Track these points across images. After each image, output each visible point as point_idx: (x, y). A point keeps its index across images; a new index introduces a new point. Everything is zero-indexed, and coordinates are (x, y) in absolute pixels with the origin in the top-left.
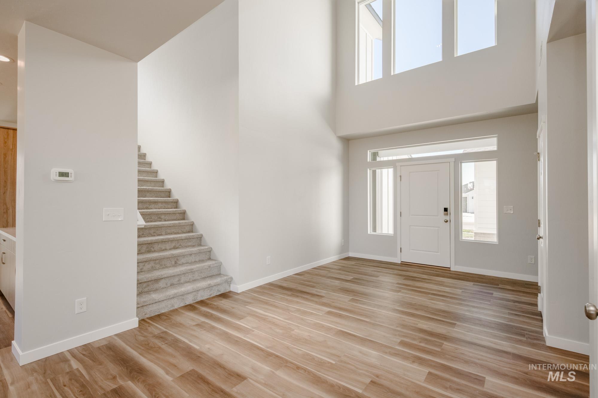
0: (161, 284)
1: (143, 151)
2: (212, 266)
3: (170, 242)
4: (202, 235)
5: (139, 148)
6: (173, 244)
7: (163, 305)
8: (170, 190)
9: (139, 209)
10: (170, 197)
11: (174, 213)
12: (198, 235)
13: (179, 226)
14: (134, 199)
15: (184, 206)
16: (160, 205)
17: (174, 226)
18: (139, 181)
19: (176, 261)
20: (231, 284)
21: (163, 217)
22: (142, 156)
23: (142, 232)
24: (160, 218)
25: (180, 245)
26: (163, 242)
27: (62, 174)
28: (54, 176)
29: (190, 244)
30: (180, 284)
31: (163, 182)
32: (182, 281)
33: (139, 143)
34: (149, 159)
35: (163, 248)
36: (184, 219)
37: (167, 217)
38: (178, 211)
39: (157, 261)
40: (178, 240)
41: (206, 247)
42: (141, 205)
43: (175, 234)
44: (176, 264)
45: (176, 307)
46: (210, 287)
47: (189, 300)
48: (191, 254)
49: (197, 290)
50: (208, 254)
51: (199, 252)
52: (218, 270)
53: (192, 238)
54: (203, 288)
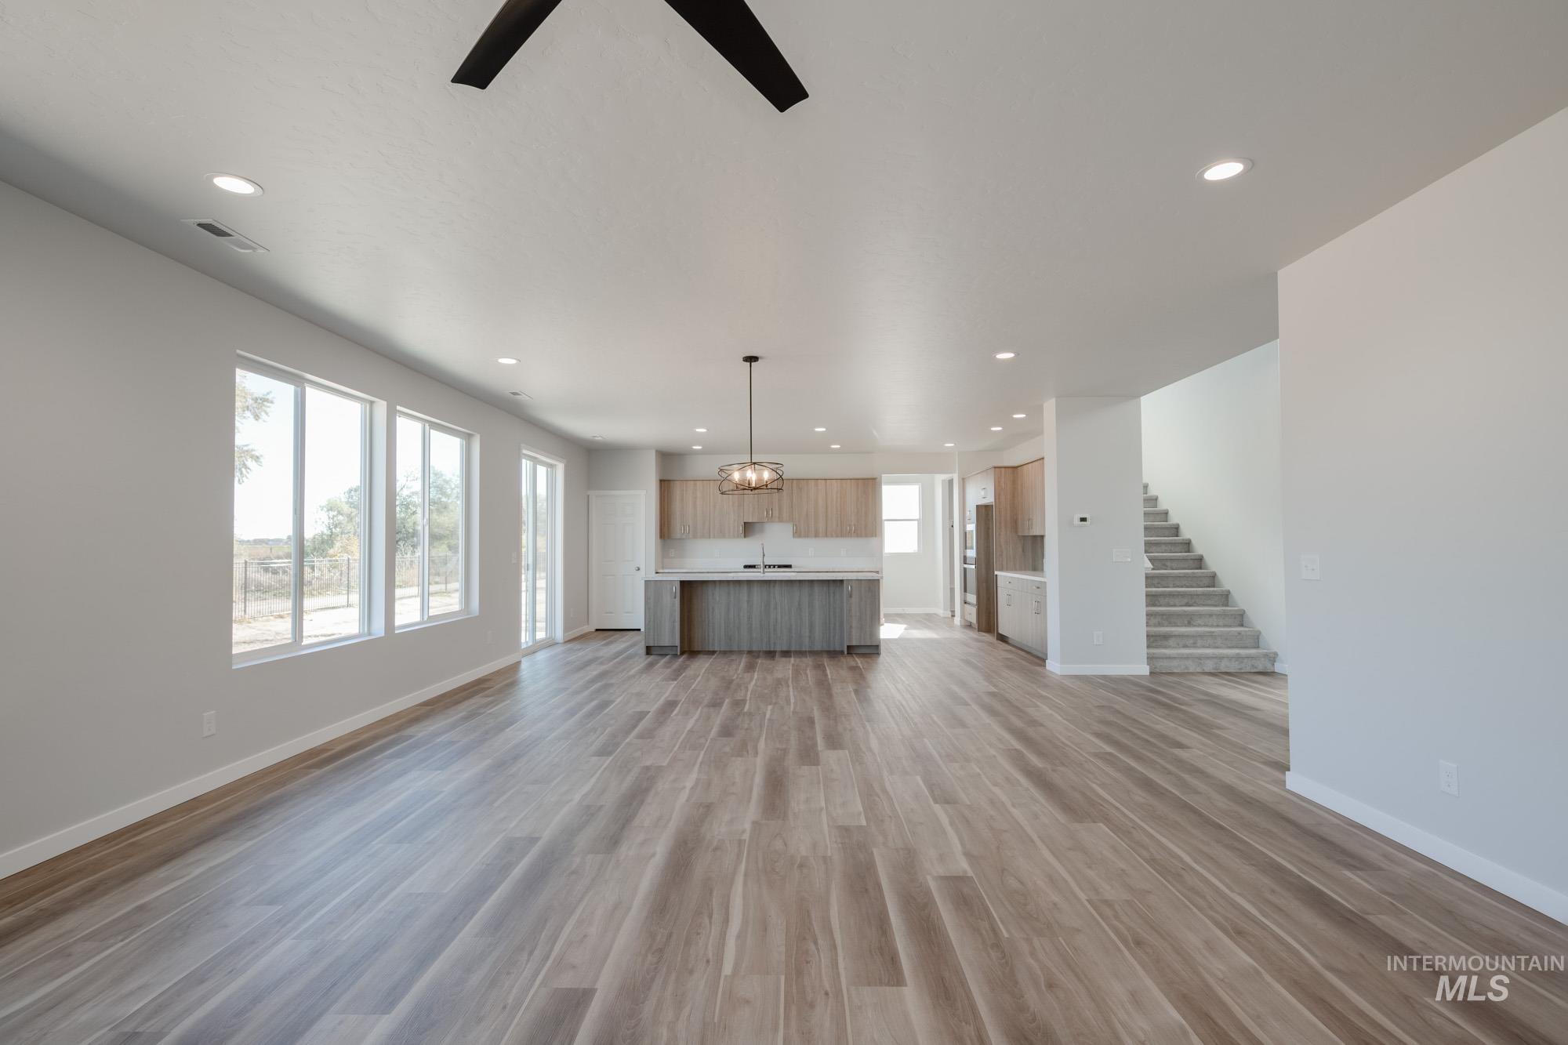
0: (1171, 642)
1: (1153, 491)
2: (1243, 633)
3: (1180, 597)
4: (1229, 591)
5: (1146, 487)
6: (1186, 601)
7: (1175, 663)
8: (1178, 525)
9: (1146, 552)
10: (1177, 536)
11: (1185, 559)
12: (1223, 591)
13: (1194, 577)
14: (1141, 538)
15: (1199, 549)
16: (1164, 547)
17: (1186, 576)
18: (1146, 528)
19: (1190, 620)
20: (1275, 661)
21: (1169, 564)
22: (1153, 501)
23: (1150, 580)
24: (1164, 565)
25: (1195, 602)
26: (1171, 595)
27: (1083, 520)
28: (1077, 521)
29: (1209, 602)
30: (1194, 646)
31: (1166, 513)
32: (1198, 645)
33: (1145, 480)
34: (1163, 505)
35: (1172, 603)
36: (1200, 568)
37: (1174, 565)
38: (1191, 556)
39: (1165, 617)
40: (1191, 595)
41: (1236, 608)
42: (1149, 546)
43: (1187, 587)
44: (1189, 624)
45: (1191, 670)
46: (1238, 658)
47: (1209, 666)
48: (1211, 615)
49: (1221, 658)
50: (1240, 618)
51: (1224, 615)
52: (1256, 640)
53: (1213, 595)
54: (1230, 658)
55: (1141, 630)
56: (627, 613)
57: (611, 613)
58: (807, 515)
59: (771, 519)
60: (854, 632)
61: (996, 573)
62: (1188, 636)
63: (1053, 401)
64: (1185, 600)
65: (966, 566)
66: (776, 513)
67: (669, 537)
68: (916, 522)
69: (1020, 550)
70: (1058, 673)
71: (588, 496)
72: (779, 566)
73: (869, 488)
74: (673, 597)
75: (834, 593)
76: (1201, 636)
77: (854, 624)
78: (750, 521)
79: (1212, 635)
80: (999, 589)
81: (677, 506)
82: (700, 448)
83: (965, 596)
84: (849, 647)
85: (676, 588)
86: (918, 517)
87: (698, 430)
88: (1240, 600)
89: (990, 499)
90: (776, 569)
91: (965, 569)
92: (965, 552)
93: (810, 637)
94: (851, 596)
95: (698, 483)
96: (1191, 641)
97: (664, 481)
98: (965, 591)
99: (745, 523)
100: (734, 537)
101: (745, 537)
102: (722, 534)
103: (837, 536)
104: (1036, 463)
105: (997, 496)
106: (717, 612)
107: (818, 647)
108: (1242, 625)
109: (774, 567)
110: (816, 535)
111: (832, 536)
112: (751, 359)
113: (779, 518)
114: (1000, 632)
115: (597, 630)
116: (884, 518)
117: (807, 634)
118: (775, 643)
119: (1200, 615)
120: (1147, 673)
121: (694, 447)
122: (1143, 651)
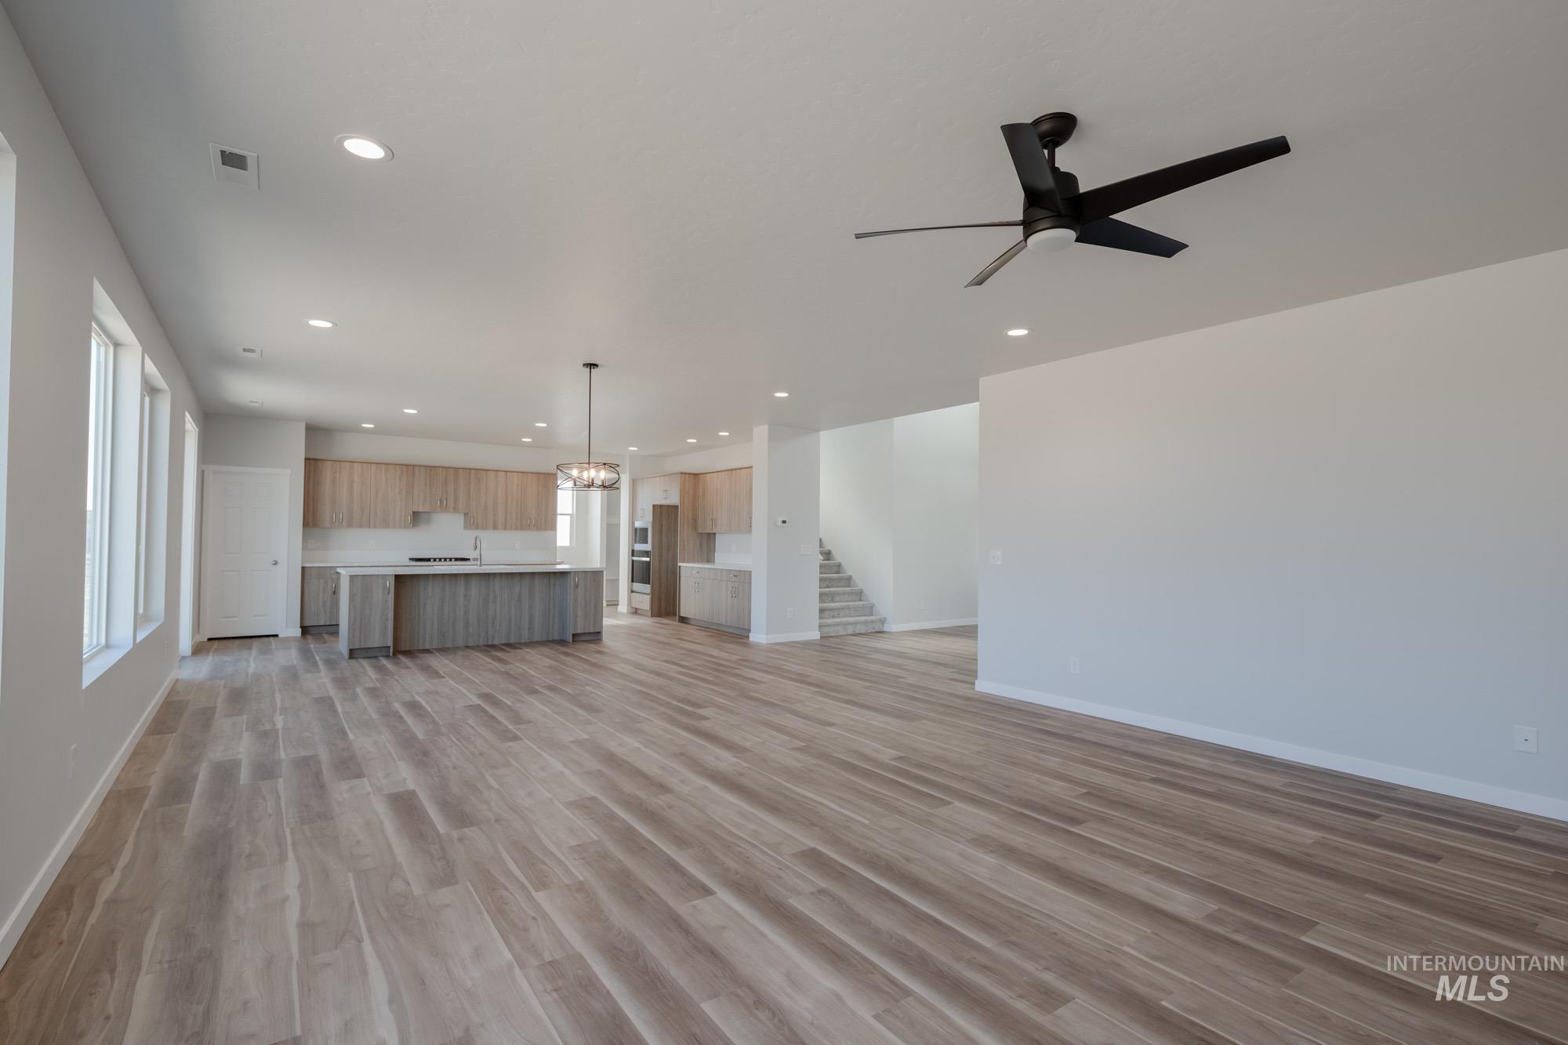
0: (827, 614)
2: (864, 605)
4: (851, 577)
7: (833, 629)
12: (848, 576)
19: (838, 597)
20: (884, 624)
25: (832, 585)
27: (784, 522)
28: (780, 523)
30: (839, 616)
32: (841, 615)
35: (829, 585)
36: (830, 560)
39: (825, 595)
41: (857, 588)
45: (841, 633)
46: (866, 622)
47: (850, 631)
48: (844, 594)
49: (856, 623)
50: (859, 595)
51: (852, 593)
52: (870, 610)
53: (840, 579)
54: (861, 623)
55: (815, 605)
56: (255, 616)
57: (235, 617)
58: (485, 506)
59: (444, 509)
60: (580, 621)
61: (679, 564)
62: (834, 609)
63: (765, 428)
64: (827, 583)
65: (635, 558)
66: (451, 503)
67: (315, 525)
68: (569, 517)
69: (698, 545)
70: (765, 642)
71: (203, 471)
72: (456, 559)
73: (547, 482)
74: (387, 592)
75: (554, 585)
76: (842, 609)
77: (580, 613)
78: (421, 510)
79: (848, 608)
80: (682, 578)
81: (326, 490)
82: (372, 426)
83: (632, 586)
84: (574, 635)
85: (390, 583)
86: (570, 512)
87: (406, 411)
88: (860, 583)
89: (674, 499)
90: (453, 562)
91: (633, 561)
92: (633, 546)
93: (529, 628)
94: (577, 587)
95: (356, 464)
96: (836, 613)
97: (309, 459)
98: (633, 581)
99: (413, 512)
100: (400, 527)
101: (414, 526)
102: (385, 524)
103: (516, 529)
104: (724, 473)
105: (682, 497)
106: (430, 605)
107: (537, 638)
108: (861, 600)
109: (451, 559)
110: (495, 528)
111: (511, 529)
112: (592, 366)
113: (454, 508)
114: (682, 615)
115: (209, 639)
116: (558, 512)
117: (527, 626)
118: (493, 637)
119: (838, 594)
120: (819, 637)
121: (364, 425)
122: (816, 621)
